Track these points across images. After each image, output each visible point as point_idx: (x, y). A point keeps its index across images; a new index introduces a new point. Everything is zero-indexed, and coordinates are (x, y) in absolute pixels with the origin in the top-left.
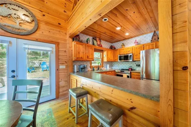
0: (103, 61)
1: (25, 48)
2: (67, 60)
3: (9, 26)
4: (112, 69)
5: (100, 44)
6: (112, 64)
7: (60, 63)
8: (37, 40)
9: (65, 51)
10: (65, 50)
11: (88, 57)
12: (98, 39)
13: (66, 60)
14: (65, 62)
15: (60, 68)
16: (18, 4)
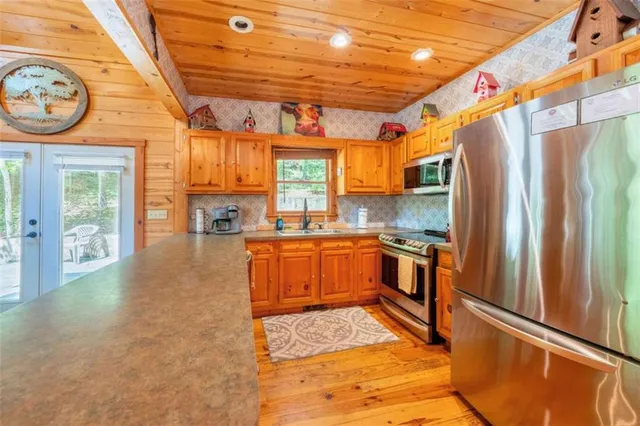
0: (336, 192)
1: (57, 167)
2: (172, 193)
3: (25, 119)
4: (396, 228)
5: (314, 125)
6: (393, 208)
7: (151, 204)
8: (85, 142)
9: (167, 166)
10: (166, 161)
11: (239, 179)
12: (305, 107)
13: (167, 193)
14: (165, 200)
15: (149, 217)
16: (43, 60)
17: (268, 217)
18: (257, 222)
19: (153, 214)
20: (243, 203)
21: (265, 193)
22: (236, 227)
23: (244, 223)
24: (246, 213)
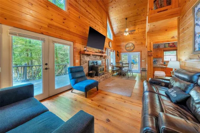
17: (162, 62)
18: (160, 62)
19: (142, 61)
20: (157, 59)
21: (162, 58)
22: (156, 63)
23: (157, 62)
24: (158, 61)
